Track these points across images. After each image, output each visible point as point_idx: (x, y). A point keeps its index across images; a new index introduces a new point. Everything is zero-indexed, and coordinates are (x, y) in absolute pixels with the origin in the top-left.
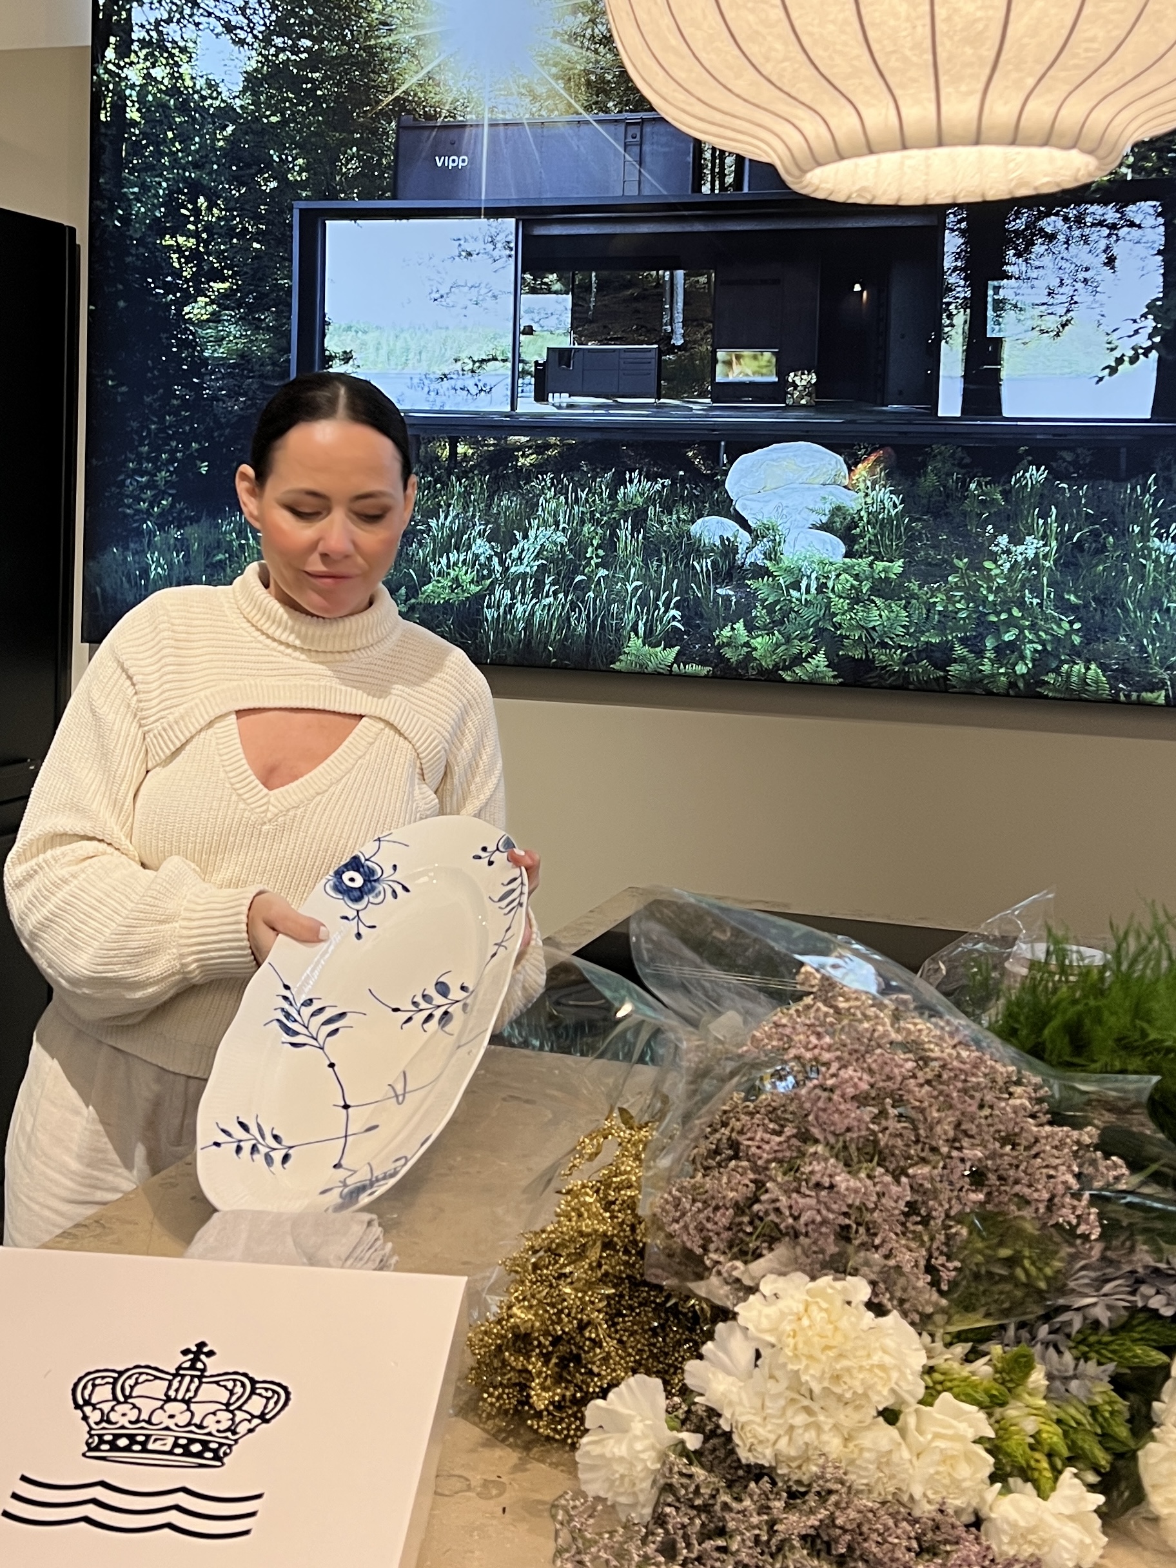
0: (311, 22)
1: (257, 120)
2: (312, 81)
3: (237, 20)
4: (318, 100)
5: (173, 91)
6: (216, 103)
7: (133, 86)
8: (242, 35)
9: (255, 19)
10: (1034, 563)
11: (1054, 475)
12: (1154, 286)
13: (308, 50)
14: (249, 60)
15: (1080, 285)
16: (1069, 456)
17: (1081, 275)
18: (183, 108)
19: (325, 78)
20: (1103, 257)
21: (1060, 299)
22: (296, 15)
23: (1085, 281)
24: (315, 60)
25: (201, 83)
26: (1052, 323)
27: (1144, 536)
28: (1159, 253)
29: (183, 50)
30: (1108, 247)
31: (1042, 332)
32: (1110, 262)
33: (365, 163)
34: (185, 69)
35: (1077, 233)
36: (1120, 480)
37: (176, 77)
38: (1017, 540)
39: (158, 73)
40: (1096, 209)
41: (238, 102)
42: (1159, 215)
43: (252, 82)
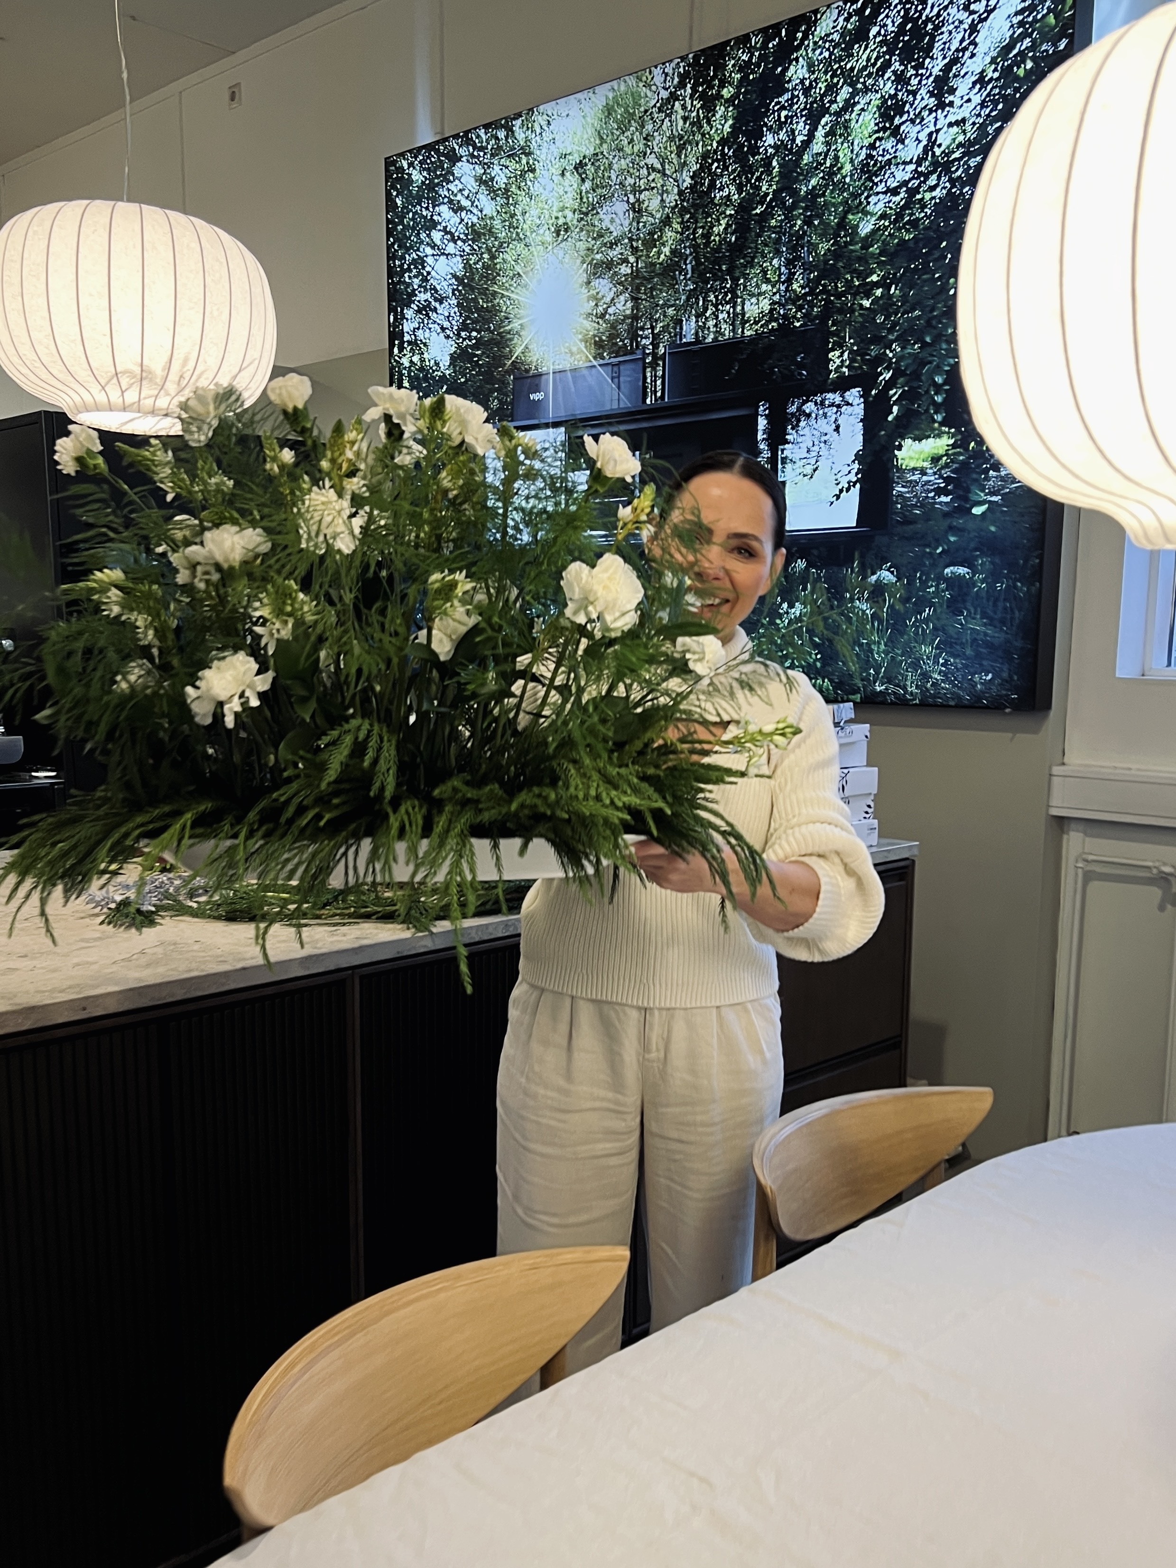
0: (475, 321)
1: (456, 381)
2: (477, 356)
3: (446, 324)
4: (480, 366)
5: (421, 369)
6: (439, 373)
7: (405, 368)
8: (448, 332)
9: (454, 322)
10: (799, 619)
11: (810, 565)
12: (857, 443)
13: (475, 338)
14: (451, 347)
15: (822, 445)
16: (815, 552)
17: (823, 438)
18: (426, 379)
19: (483, 353)
20: (834, 426)
21: (814, 454)
22: (470, 319)
23: (825, 442)
24: (479, 343)
25: (432, 362)
26: (809, 470)
27: (852, 600)
28: (861, 421)
29: (425, 344)
30: (836, 420)
31: (805, 476)
32: (837, 429)
33: (500, 401)
34: (426, 356)
35: (821, 412)
36: (841, 565)
37: (422, 360)
38: (791, 606)
39: (416, 359)
40: (830, 396)
41: (448, 372)
42: (861, 396)
43: (453, 358)
